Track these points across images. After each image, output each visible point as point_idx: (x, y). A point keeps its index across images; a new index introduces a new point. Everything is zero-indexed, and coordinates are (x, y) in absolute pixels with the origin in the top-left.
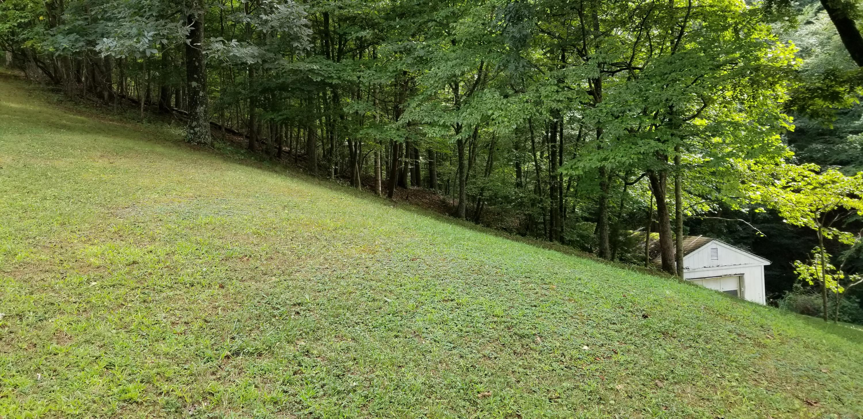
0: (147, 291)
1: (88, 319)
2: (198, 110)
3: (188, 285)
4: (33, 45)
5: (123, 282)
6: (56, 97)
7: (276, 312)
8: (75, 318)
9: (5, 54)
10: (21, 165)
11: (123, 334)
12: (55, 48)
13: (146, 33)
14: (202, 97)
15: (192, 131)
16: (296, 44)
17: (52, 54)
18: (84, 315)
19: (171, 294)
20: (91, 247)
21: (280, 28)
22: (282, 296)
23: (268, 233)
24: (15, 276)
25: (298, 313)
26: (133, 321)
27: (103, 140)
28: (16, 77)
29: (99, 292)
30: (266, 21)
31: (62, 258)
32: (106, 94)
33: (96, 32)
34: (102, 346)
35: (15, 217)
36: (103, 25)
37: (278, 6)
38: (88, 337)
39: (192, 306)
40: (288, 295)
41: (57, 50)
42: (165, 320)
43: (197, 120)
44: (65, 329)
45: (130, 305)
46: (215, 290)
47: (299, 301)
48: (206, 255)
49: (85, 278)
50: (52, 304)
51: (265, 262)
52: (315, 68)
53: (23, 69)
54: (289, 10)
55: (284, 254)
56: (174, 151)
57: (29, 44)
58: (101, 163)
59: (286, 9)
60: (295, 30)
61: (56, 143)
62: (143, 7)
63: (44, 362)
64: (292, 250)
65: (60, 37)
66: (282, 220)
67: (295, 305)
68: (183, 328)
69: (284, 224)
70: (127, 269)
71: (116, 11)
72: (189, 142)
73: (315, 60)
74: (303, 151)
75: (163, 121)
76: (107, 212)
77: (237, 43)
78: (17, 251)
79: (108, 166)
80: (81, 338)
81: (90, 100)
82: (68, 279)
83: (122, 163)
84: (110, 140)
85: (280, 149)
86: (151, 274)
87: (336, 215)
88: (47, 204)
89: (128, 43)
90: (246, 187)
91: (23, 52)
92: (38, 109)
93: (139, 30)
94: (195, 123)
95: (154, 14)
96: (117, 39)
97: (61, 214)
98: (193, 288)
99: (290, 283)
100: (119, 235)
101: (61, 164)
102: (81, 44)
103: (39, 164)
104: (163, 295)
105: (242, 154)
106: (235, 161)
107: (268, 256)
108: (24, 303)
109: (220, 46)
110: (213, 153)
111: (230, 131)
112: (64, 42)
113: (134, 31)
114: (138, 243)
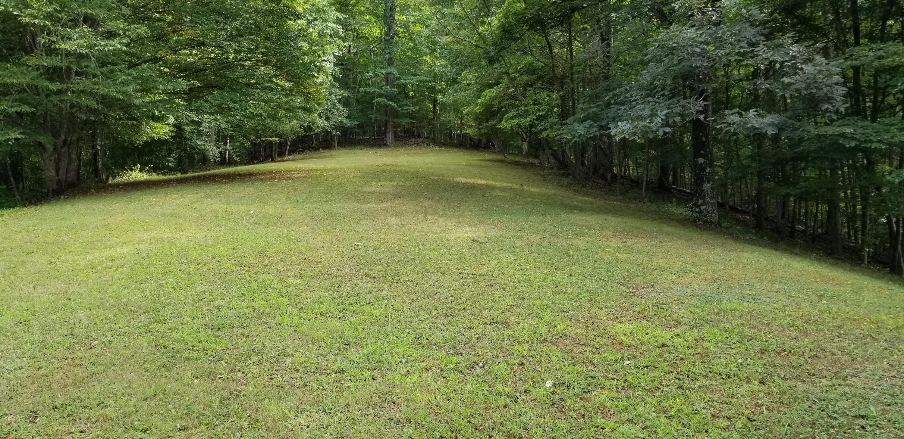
0: (681, 377)
1: (628, 398)
2: (704, 188)
3: (724, 376)
4: (548, 135)
5: (656, 364)
6: (566, 181)
7: (834, 423)
8: (616, 395)
9: (522, 145)
10: (546, 244)
11: (663, 420)
12: (571, 135)
13: (659, 113)
14: (709, 173)
15: (698, 210)
16: (825, 106)
17: (569, 141)
18: (623, 393)
19: (707, 383)
20: (619, 325)
21: (806, 89)
22: (839, 404)
23: (807, 326)
24: (557, 346)
25: (863, 428)
26: (671, 407)
27: (613, 220)
28: (532, 165)
29: (633, 371)
30: (790, 84)
31: (595, 334)
32: (609, 176)
33: (608, 117)
34: (644, 428)
35: (549, 291)
36: (615, 109)
37: (803, 66)
38: (631, 417)
39: (733, 400)
40: (847, 404)
41: (573, 138)
42: (704, 411)
43: (703, 198)
44: (608, 404)
45: (665, 389)
46: (755, 386)
47: (863, 414)
48: (738, 344)
49: (619, 356)
50: (593, 378)
51: (809, 360)
52: (848, 131)
53: (536, 156)
54: (818, 68)
55: (833, 354)
56: (681, 231)
57: (545, 134)
58: (614, 242)
59: (813, 68)
60: (825, 90)
61: (572, 223)
62: (655, 88)
63: (593, 434)
64: (841, 349)
65: (576, 125)
66: (823, 312)
67: (857, 417)
68: (725, 423)
69: (825, 316)
70: (658, 351)
71: (628, 95)
72: (694, 221)
73: (847, 122)
74: (820, 231)
75: (663, 200)
76: (628, 291)
77: (755, 113)
78: (557, 323)
79: (621, 245)
80: (624, 416)
81: (595, 182)
82: (603, 355)
83: (633, 242)
84: (619, 219)
85: (793, 228)
86: (682, 359)
87: (892, 310)
88: (574, 280)
89: (641, 124)
90: (768, 271)
91: (539, 141)
92: (552, 192)
93: (652, 110)
94: (700, 201)
95: (666, 93)
96: (630, 121)
97: (587, 290)
98: (729, 380)
99: (847, 389)
100: (643, 315)
101: (579, 242)
102: (594, 129)
103: (563, 243)
104: (699, 383)
105: (752, 234)
106: (746, 242)
107: (812, 353)
108: (569, 373)
109: (735, 118)
110: (721, 232)
111: (733, 208)
112: (580, 129)
113: (647, 112)
114: (664, 325)
